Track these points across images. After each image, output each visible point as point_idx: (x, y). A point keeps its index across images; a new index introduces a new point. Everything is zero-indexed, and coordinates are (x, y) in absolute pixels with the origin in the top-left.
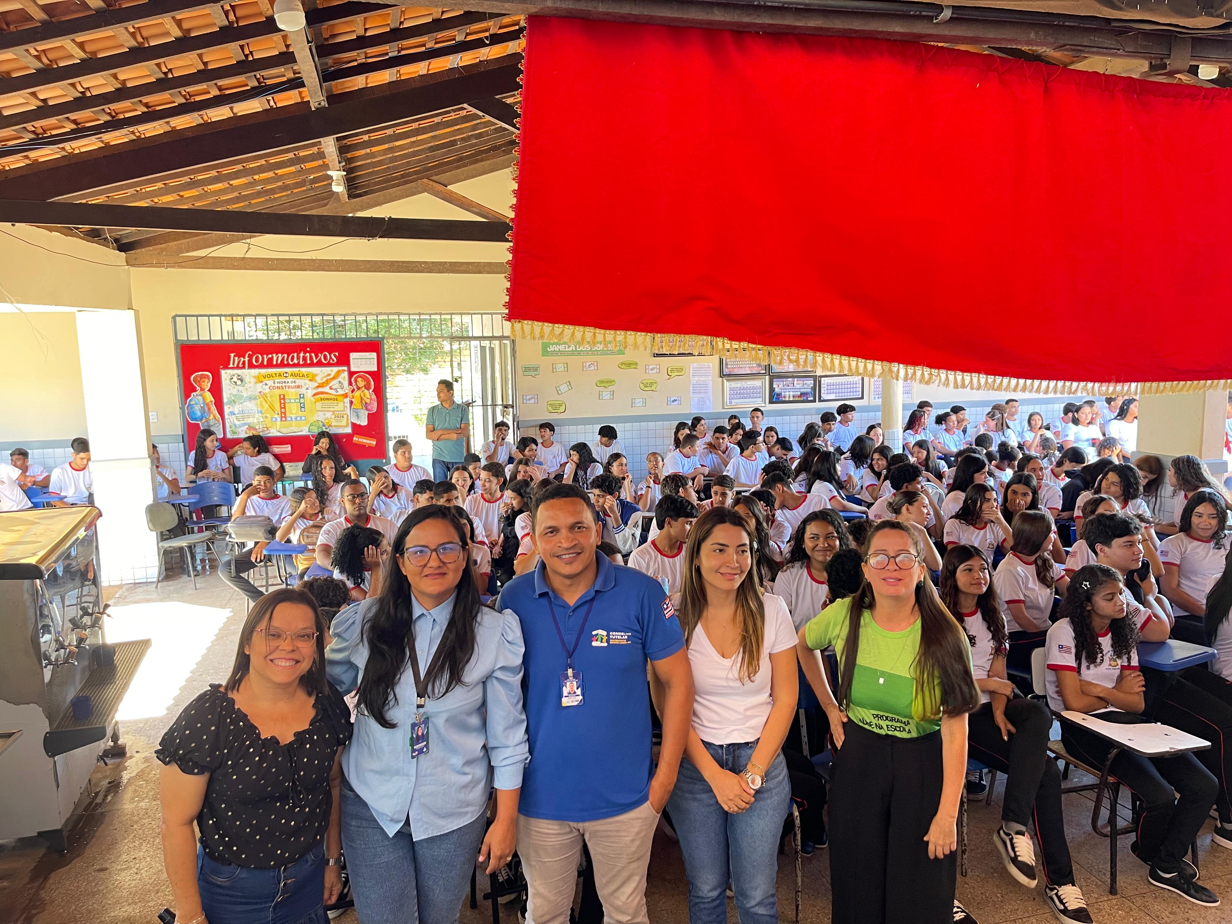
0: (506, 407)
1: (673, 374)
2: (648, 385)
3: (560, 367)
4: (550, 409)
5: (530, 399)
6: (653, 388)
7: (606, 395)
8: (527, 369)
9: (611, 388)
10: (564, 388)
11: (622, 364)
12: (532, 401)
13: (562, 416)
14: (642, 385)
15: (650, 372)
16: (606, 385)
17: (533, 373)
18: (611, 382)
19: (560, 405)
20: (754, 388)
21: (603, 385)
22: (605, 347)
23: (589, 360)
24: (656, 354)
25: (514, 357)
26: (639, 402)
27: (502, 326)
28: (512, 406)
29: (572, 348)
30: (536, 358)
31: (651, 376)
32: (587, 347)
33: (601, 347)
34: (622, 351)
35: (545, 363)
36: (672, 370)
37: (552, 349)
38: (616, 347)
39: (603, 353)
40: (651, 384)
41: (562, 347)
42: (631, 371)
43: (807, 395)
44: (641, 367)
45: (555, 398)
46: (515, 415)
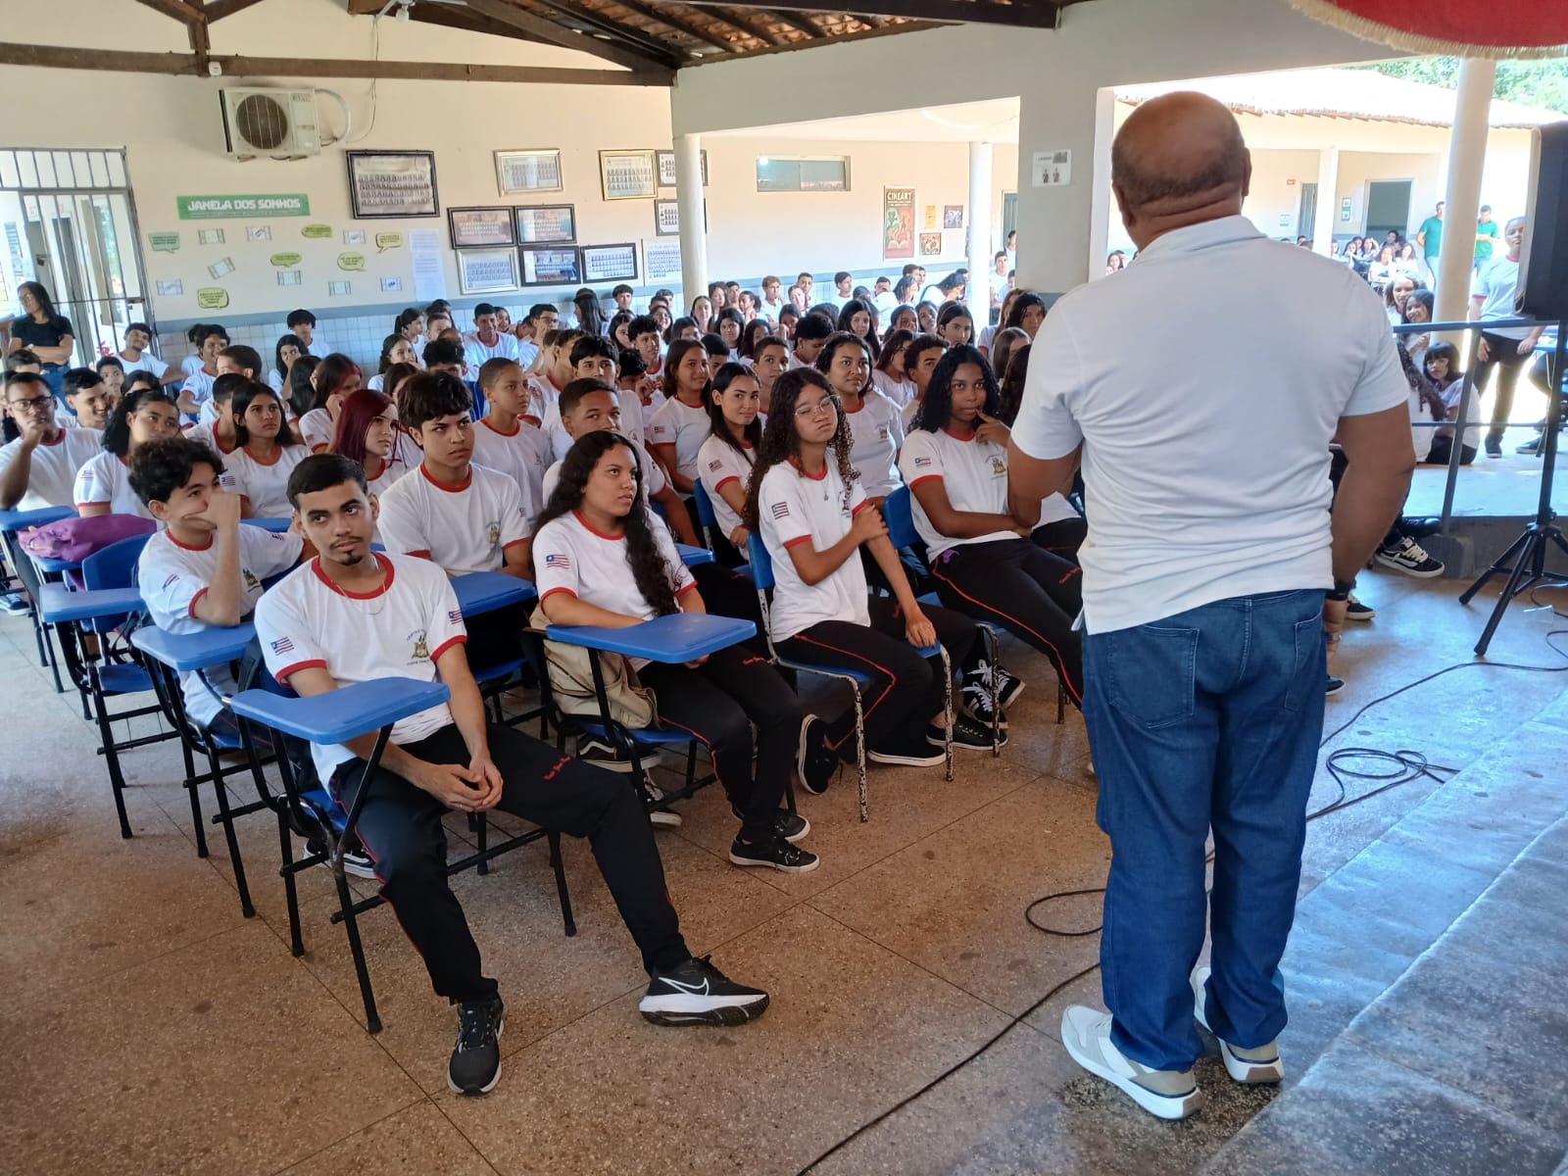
0: (132, 301)
1: (385, 245)
2: (352, 262)
3: (211, 236)
4: (203, 301)
5: (169, 288)
6: (358, 266)
7: (289, 277)
8: (158, 240)
9: (295, 267)
10: (222, 269)
11: (308, 229)
12: (173, 290)
13: (225, 312)
14: (341, 262)
15: (352, 241)
16: (288, 262)
17: (170, 246)
18: (293, 258)
19: (219, 295)
20: (497, 264)
21: (283, 262)
22: (279, 204)
23: (257, 223)
24: (356, 214)
25: (134, 222)
26: (340, 288)
27: (107, 170)
28: (142, 300)
29: (227, 205)
30: (171, 223)
31: (353, 248)
32: (251, 204)
33: (273, 204)
34: (304, 210)
35: (187, 229)
36: (383, 239)
37: (195, 206)
38: (296, 204)
39: (276, 213)
40: (355, 260)
41: (211, 205)
42: (322, 240)
43: (569, 272)
44: (336, 234)
45: (209, 284)
46: (148, 314)
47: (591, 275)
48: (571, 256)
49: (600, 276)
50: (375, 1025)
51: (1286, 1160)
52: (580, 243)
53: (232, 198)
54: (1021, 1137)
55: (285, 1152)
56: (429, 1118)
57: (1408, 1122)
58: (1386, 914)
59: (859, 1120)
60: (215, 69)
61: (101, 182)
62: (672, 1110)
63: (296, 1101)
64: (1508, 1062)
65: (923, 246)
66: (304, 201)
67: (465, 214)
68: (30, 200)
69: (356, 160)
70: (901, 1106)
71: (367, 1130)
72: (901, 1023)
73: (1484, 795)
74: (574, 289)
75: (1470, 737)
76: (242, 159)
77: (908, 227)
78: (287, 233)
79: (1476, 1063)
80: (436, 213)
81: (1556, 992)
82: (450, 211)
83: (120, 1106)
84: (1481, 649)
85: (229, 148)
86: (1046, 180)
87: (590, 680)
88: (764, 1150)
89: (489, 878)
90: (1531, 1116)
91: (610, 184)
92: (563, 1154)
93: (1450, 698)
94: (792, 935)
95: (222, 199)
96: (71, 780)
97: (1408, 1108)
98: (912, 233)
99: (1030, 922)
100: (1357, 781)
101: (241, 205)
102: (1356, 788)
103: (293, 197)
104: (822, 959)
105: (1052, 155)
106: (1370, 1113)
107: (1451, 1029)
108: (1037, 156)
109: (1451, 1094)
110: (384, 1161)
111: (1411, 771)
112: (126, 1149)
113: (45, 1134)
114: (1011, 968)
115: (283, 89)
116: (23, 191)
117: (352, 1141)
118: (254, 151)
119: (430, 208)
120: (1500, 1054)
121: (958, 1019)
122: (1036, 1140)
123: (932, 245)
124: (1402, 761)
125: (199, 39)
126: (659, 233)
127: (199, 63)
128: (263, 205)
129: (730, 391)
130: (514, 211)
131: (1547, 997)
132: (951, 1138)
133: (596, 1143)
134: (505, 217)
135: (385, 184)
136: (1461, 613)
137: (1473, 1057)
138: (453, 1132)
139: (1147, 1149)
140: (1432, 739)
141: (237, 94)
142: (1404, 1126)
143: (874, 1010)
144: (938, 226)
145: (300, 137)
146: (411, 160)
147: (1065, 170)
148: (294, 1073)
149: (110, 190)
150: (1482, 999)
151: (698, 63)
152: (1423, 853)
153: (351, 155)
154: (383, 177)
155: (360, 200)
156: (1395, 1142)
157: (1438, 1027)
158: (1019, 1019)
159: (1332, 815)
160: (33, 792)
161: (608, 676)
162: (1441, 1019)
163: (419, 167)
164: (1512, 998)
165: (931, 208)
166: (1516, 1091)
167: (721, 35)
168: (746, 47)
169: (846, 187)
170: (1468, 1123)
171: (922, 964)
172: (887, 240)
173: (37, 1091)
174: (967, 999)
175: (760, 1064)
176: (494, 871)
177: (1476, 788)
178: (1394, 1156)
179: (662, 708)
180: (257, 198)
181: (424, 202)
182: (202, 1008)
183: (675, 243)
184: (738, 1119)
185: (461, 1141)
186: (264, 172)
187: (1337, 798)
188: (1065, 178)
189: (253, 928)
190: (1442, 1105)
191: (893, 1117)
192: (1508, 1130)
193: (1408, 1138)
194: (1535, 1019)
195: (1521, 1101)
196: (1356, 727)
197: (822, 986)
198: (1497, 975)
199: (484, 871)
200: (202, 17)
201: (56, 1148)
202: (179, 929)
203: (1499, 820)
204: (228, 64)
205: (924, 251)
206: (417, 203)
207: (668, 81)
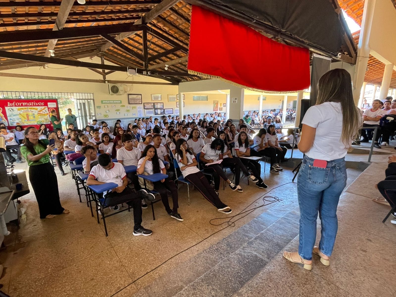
0: (93, 116)
2: (128, 111)
3: (106, 107)
7: (118, 113)
8: (98, 107)
9: (119, 111)
10: (107, 111)
11: (121, 106)
12: (100, 115)
13: (107, 118)
14: (126, 111)
17: (100, 108)
18: (119, 110)
19: (107, 115)
20: (151, 111)
21: (117, 111)
22: (117, 102)
23: (113, 105)
24: (129, 104)
25: (94, 104)
26: (126, 115)
27: (90, 96)
28: (95, 116)
29: (109, 102)
30: (100, 104)
31: (129, 109)
32: (113, 102)
33: (116, 102)
34: (121, 103)
35: (102, 105)
36: (133, 107)
37: (104, 102)
38: (120, 102)
39: (116, 103)
40: (129, 111)
41: (106, 102)
42: (123, 107)
43: (162, 113)
44: (126, 106)
45: (105, 114)
46: (95, 118)
47: (166, 113)
48: (163, 110)
49: (167, 113)
50: (107, 235)
51: (229, 264)
52: (164, 108)
53: (110, 101)
54: (196, 258)
55: (89, 255)
56: (112, 250)
57: (250, 259)
58: (262, 224)
59: (176, 253)
60: (106, 82)
61: (89, 98)
62: (148, 251)
63: (92, 247)
64: (268, 250)
65: (219, 109)
66: (121, 101)
67: (146, 104)
68: (78, 100)
69: (129, 95)
70: (182, 252)
71: (102, 252)
72: (186, 238)
73: (284, 205)
74: (162, 115)
75: (287, 195)
76: (111, 95)
77: (217, 107)
78: (118, 106)
79: (263, 250)
80: (142, 104)
81: (280, 239)
82: (144, 103)
83: (66, 246)
84: (293, 180)
85: (109, 93)
86: (234, 102)
87: (144, 182)
88: (160, 258)
89: (130, 212)
90: (269, 259)
91: (169, 100)
92: (130, 257)
93: (286, 188)
94: (173, 224)
95: (108, 101)
96: (71, 193)
97: (251, 256)
98: (218, 107)
99: (210, 222)
100: (267, 202)
101: (111, 102)
102: (267, 203)
103: (119, 101)
104: (177, 228)
105: (235, 98)
106: (245, 257)
107: (262, 244)
108: (232, 98)
109: (258, 255)
110: (103, 257)
111: (276, 200)
112: (65, 253)
113: (54, 250)
114: (205, 230)
115: (118, 85)
116: (77, 99)
117: (99, 253)
118: (113, 94)
119: (141, 103)
120: (268, 249)
121: (195, 238)
122: (198, 258)
123: (221, 109)
124: (275, 198)
125: (104, 78)
126: (177, 107)
127: (104, 81)
128: (114, 102)
129: (176, 136)
130: (154, 103)
131: (278, 240)
132: (188, 257)
133: (135, 255)
134: (153, 104)
135: (134, 99)
136: (292, 173)
137: (263, 249)
138: (115, 253)
139: (214, 260)
140: (281, 195)
141: (111, 85)
142: (249, 259)
143: (182, 236)
144: (222, 106)
145: (120, 92)
146: (138, 95)
147: (236, 101)
148: (93, 242)
149: (90, 99)
150: (268, 240)
151: (182, 82)
152: (271, 215)
153: (129, 94)
154: (133, 98)
155: (130, 101)
156: (247, 262)
157: (260, 244)
158: (205, 239)
159: (262, 207)
160: (65, 195)
161: (146, 182)
162: (261, 242)
163: (139, 97)
164: (273, 240)
165: (221, 104)
166: (268, 254)
167: (186, 78)
168: (190, 80)
169: (207, 100)
170: (259, 259)
171: (192, 229)
172: (214, 109)
173: (55, 244)
174: (197, 235)
175: (163, 244)
176: (131, 211)
177: (283, 204)
178: (246, 264)
179: (155, 188)
180: (113, 101)
181: (140, 102)
182: (82, 231)
183: (178, 109)
184: (157, 252)
185: (115, 254)
186: (115, 97)
187: (263, 204)
188: (236, 102)
189: (93, 218)
190: (256, 256)
191: (181, 253)
192: (264, 261)
193: (249, 261)
194: (275, 243)
195: (268, 256)
196: (270, 193)
197: (176, 232)
198: (272, 236)
199: (129, 211)
200: (105, 74)
201: (55, 253)
202: (82, 218)
203: (285, 210)
204: (109, 81)
205: (220, 110)
206: (139, 102)
207: (178, 84)
